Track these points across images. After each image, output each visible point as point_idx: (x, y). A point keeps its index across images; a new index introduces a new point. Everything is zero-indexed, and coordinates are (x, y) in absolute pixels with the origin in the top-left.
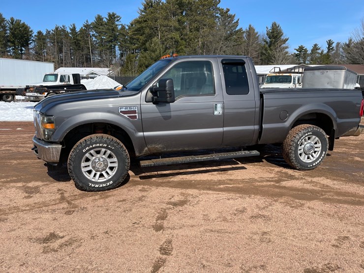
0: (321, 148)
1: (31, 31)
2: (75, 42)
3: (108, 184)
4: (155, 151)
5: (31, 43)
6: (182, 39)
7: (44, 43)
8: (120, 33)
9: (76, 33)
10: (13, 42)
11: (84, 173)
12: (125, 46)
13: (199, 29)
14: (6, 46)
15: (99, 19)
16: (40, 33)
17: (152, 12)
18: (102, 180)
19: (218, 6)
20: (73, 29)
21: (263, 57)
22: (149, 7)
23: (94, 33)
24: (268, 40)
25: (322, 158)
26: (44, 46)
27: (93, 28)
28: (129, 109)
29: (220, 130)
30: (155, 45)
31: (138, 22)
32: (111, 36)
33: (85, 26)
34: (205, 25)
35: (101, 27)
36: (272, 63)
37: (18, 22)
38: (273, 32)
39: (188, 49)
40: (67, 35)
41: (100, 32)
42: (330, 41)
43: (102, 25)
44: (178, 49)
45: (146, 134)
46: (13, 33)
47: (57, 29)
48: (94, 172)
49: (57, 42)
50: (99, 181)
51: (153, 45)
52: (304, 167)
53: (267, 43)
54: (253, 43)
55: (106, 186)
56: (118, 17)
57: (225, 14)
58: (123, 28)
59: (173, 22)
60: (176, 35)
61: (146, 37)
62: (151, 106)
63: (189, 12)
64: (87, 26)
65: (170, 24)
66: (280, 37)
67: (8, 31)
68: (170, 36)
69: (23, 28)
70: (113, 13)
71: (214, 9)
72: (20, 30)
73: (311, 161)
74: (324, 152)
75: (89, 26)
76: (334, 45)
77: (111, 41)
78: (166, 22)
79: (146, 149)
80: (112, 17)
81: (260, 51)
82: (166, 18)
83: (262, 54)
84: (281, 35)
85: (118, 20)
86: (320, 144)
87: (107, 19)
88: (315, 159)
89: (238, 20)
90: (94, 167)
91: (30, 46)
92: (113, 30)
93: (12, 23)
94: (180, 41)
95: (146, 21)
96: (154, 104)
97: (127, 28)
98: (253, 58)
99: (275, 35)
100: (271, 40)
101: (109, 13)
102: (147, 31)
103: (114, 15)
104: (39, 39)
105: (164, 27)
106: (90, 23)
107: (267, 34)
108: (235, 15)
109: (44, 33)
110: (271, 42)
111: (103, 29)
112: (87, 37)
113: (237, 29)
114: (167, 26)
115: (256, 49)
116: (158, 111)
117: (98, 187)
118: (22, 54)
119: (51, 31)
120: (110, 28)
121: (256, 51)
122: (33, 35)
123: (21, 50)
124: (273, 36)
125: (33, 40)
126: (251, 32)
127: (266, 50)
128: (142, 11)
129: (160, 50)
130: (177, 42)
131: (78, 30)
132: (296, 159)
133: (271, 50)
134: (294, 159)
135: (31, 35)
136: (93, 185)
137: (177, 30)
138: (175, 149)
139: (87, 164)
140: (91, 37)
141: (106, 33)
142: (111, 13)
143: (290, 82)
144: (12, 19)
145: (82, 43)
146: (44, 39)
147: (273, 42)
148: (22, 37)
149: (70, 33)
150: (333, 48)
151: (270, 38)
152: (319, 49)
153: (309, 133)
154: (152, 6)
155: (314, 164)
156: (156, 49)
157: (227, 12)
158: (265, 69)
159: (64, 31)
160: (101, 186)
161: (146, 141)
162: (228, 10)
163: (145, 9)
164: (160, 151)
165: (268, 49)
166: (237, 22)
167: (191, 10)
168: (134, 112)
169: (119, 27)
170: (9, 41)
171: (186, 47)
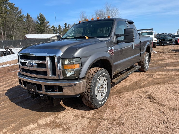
21: (38, 30)
24: (39, 22)
38: (41, 18)
42: (65, 23)
53: (39, 23)
66: (45, 21)
76: (67, 26)
81: (36, 27)
83: (37, 29)
84: (45, 20)
89: (21, 10)
99: (42, 19)
100: (41, 22)
107: (38, 19)
108: (18, 7)
110: (41, 23)
113: (21, 15)
115: (33, 26)
126: (28, 17)
133: (42, 27)
147: (42, 23)
150: (67, 27)
152: (61, 27)
157: (13, 5)
158: (44, 36)
165: (40, 26)
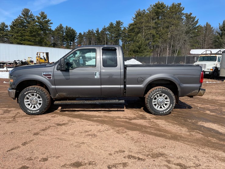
0: (169, 102)
1: (76, 33)
2: (98, 38)
3: (37, 112)
4: (63, 97)
5: (76, 39)
6: (157, 34)
7: (82, 39)
8: (122, 32)
9: (99, 33)
10: (67, 39)
11: (26, 105)
12: (125, 40)
13: (169, 27)
14: (63, 41)
15: (112, 24)
16: (80, 34)
17: (140, 19)
18: (34, 109)
19: (182, 12)
20: (97, 31)
21: (217, 43)
22: (139, 16)
23: (108, 32)
25: (170, 108)
26: (82, 41)
27: (107, 30)
28: (47, 74)
29: (100, 86)
30: (139, 38)
31: (131, 25)
32: (117, 34)
33: (103, 29)
34: (173, 24)
35: (112, 29)
36: (223, 47)
37: (70, 28)
38: (224, 27)
39: (160, 40)
40: (94, 34)
41: (111, 32)
43: (112, 28)
44: (155, 40)
45: (57, 87)
46: (66, 34)
47: (89, 31)
48: (31, 105)
49: (89, 39)
50: (33, 110)
51: (138, 38)
52: (156, 113)
53: (219, 34)
54: (209, 34)
55: (36, 113)
56: (122, 23)
57: (189, 17)
58: (125, 29)
59: (152, 24)
60: (153, 32)
61: (136, 34)
62: (59, 72)
63: (163, 17)
64: (105, 29)
65: (150, 25)
67: (65, 33)
68: (149, 32)
69: (72, 31)
70: (119, 21)
71: (180, 14)
72: (70, 33)
73: (163, 110)
74: (171, 105)
75: (106, 29)
77: (117, 37)
78: (148, 24)
79: (57, 95)
80: (119, 23)
81: (214, 40)
82: (148, 22)
83: (216, 41)
85: (122, 25)
86: (169, 100)
87: (115, 24)
88: (165, 109)
89: (198, 20)
90: (30, 102)
91: (75, 41)
92: (118, 30)
93: (67, 29)
94: (156, 35)
95: (136, 24)
96: (61, 71)
97: (127, 29)
98: (209, 44)
100: (223, 32)
101: (117, 21)
102: (136, 30)
103: (119, 22)
104: (80, 37)
105: (146, 27)
106: (106, 27)
107: (220, 28)
108: (195, 17)
109: (83, 34)
111: (113, 30)
112: (104, 35)
113: (197, 26)
114: (148, 26)
115: (211, 38)
116: (63, 75)
117: (32, 113)
118: (71, 45)
119: (86, 33)
120: (117, 29)
121: (211, 40)
122: (77, 35)
123: (71, 43)
124: (224, 29)
125: (77, 38)
126: (208, 27)
127: (218, 39)
128: (135, 19)
129: (142, 41)
130: (153, 36)
131: (100, 31)
132: (150, 107)
133: (222, 39)
134: (149, 107)
135: (76, 35)
136: (29, 112)
137: (154, 28)
138: (74, 96)
139: (28, 100)
140: (106, 35)
141: (114, 32)
142: (118, 21)
143: (216, 60)
144: (67, 27)
145: (101, 39)
146: (82, 37)
148: (71, 36)
149: (96, 33)
151: (221, 31)
153: (159, 92)
154: (140, 15)
155: (164, 112)
156: (139, 40)
159: (92, 32)
160: (33, 112)
161: (57, 90)
162: (191, 14)
163: (136, 17)
164: (65, 97)
165: (220, 38)
166: (197, 21)
167: (164, 16)
168: (50, 75)
169: (123, 29)
170: (65, 38)
171: (160, 39)
